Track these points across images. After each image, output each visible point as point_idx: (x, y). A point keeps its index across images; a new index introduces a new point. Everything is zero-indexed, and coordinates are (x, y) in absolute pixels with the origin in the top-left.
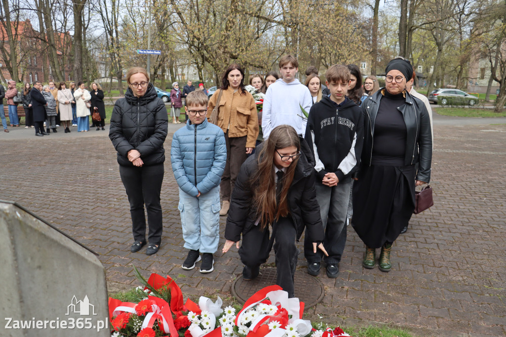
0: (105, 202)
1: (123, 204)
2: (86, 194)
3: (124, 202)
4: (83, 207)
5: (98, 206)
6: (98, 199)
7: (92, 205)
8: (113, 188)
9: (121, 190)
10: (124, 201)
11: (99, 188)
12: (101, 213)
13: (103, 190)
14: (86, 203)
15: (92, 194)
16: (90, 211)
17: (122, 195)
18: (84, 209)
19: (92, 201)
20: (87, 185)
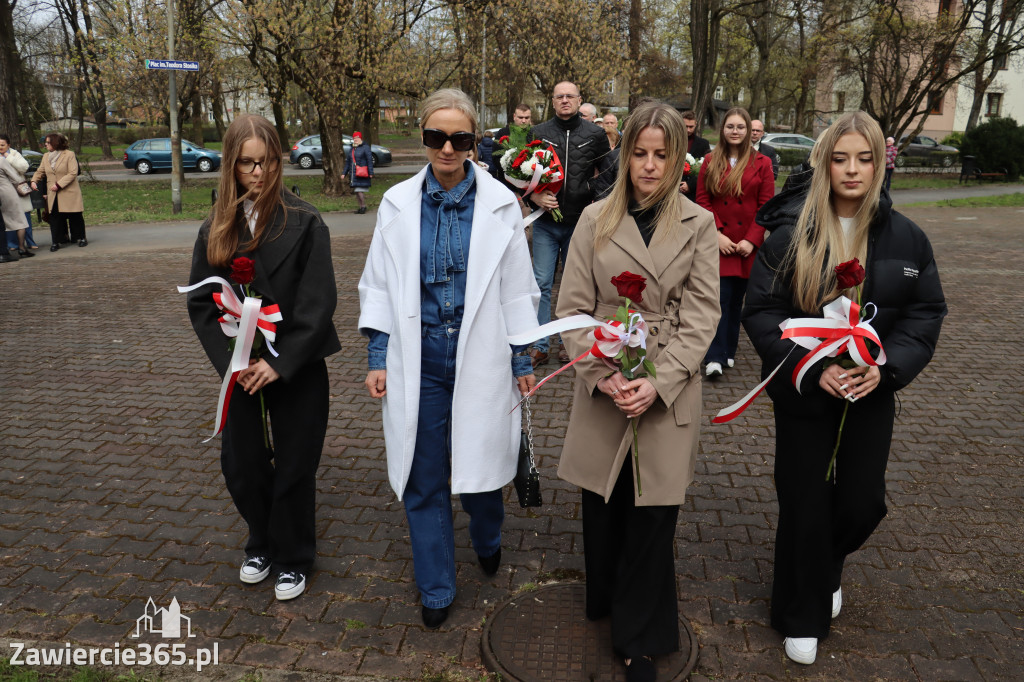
0: (121, 429)
1: (166, 432)
2: (73, 409)
3: (167, 427)
4: (69, 446)
5: (107, 442)
6: (102, 422)
7: (91, 440)
8: (132, 389)
9: (153, 394)
10: (165, 422)
11: (98, 390)
12: (118, 459)
13: (110, 396)
14: (76, 433)
15: (86, 410)
16: (89, 457)
17: (160, 409)
18: (73, 450)
19: (90, 427)
20: (70, 386)
